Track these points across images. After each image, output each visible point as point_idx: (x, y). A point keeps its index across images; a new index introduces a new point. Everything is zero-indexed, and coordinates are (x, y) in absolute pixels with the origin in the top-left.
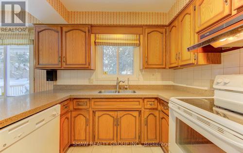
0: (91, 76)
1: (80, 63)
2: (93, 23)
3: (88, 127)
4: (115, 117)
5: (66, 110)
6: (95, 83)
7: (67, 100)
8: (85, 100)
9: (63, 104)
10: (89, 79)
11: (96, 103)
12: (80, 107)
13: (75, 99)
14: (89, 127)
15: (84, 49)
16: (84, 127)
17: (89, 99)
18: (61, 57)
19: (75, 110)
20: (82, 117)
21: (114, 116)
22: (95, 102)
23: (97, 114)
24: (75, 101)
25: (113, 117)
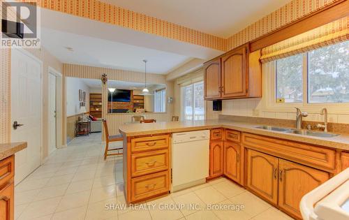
0: (256, 106)
1: (237, 91)
2: (250, 40)
3: (238, 164)
4: (276, 166)
5: (217, 138)
6: (262, 115)
7: (219, 128)
8: (236, 133)
9: (213, 131)
10: (254, 110)
11: (248, 139)
12: (232, 139)
13: (228, 129)
14: (240, 164)
15: (241, 73)
16: (235, 163)
17: (241, 132)
18: (221, 88)
19: (228, 141)
20: (233, 150)
21: (273, 163)
22: (246, 137)
23: (250, 153)
24: (227, 131)
25: (272, 165)
